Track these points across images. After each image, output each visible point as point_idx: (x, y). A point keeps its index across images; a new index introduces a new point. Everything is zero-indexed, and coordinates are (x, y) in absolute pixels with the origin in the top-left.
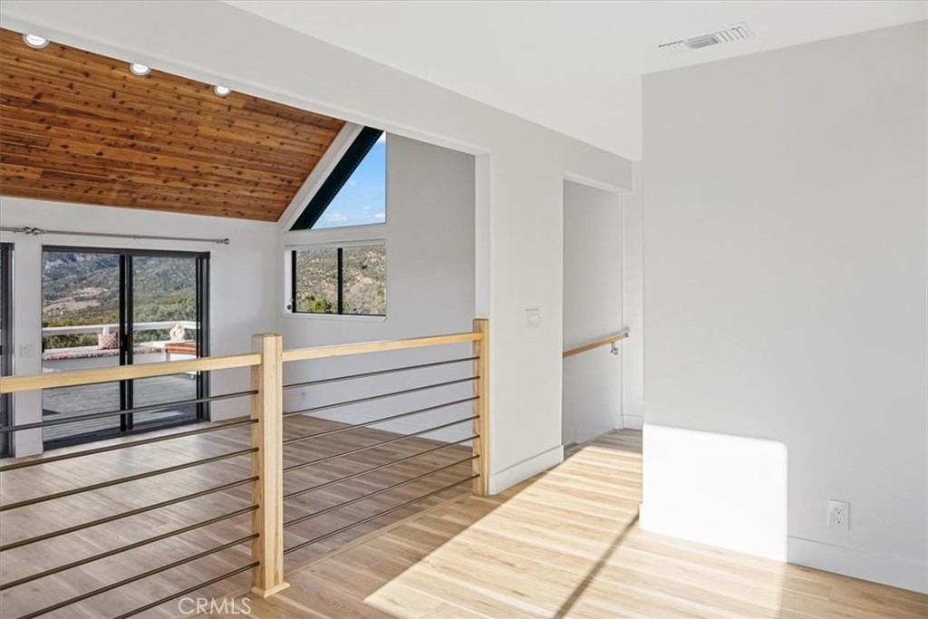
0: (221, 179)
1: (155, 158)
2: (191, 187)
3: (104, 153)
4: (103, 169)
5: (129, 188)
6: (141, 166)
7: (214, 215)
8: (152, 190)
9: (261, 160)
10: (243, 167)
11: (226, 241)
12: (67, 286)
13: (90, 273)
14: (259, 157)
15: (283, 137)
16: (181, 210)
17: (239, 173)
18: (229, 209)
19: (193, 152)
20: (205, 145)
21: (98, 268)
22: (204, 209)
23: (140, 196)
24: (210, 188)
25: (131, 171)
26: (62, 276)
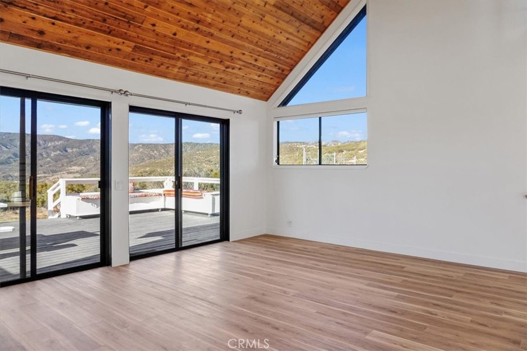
0: (244, 63)
1: (208, 42)
2: (224, 69)
3: (178, 34)
4: (174, 48)
5: (186, 66)
6: (198, 48)
7: (232, 93)
8: (199, 69)
9: (272, 51)
10: (259, 56)
11: (240, 112)
12: (63, 165)
13: (75, 159)
14: (271, 48)
15: (290, 33)
16: (214, 87)
17: (256, 60)
18: (242, 89)
19: (234, 40)
20: (242, 34)
21: (79, 156)
22: (227, 88)
23: (192, 73)
24: (235, 71)
25: (191, 51)
26: (60, 160)
